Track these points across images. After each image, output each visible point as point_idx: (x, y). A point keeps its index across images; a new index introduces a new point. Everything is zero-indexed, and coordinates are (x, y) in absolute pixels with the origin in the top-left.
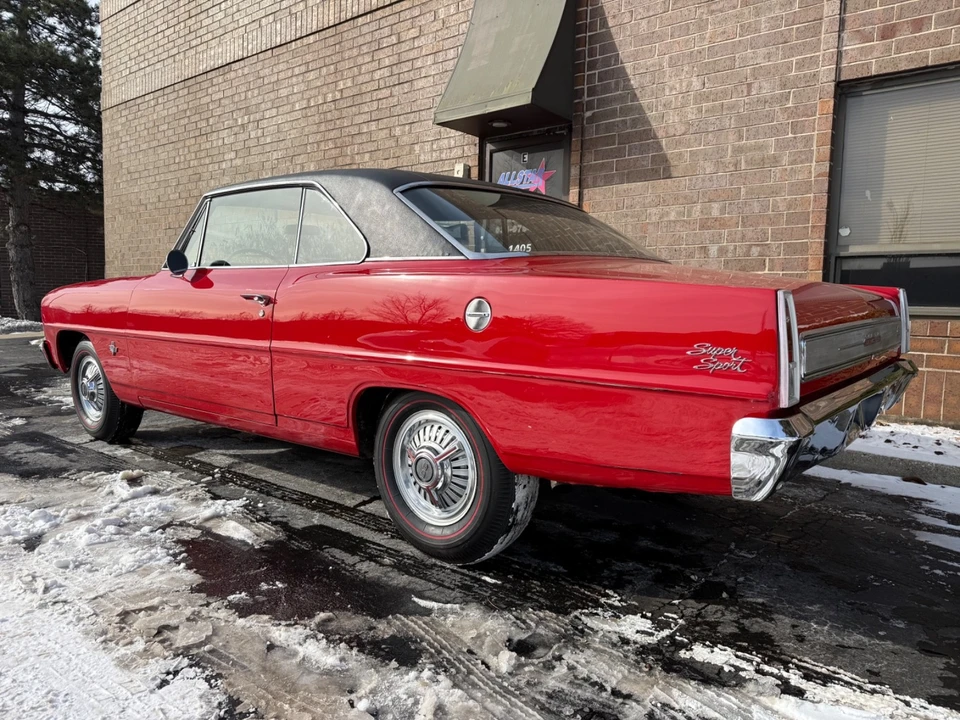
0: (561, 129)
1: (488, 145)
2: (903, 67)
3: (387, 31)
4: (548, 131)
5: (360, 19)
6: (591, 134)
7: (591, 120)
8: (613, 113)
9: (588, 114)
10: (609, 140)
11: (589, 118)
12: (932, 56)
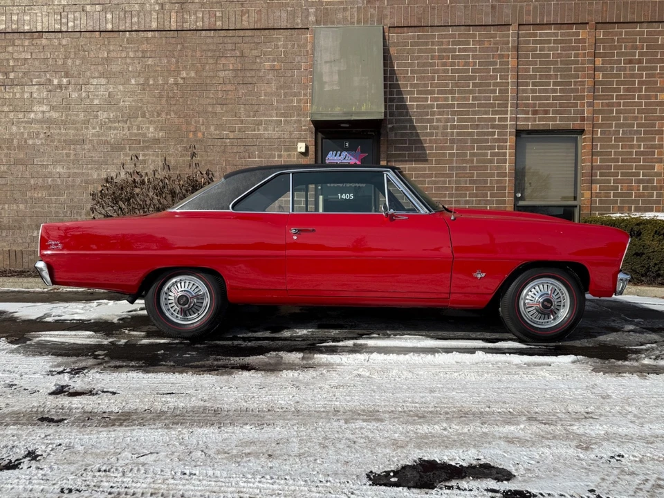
0: (371, 131)
1: (319, 134)
2: (541, 128)
3: (230, 47)
4: (363, 131)
5: (204, 32)
6: (392, 136)
7: (392, 129)
8: (405, 128)
9: (390, 126)
10: (404, 142)
11: (390, 128)
12: (551, 125)
